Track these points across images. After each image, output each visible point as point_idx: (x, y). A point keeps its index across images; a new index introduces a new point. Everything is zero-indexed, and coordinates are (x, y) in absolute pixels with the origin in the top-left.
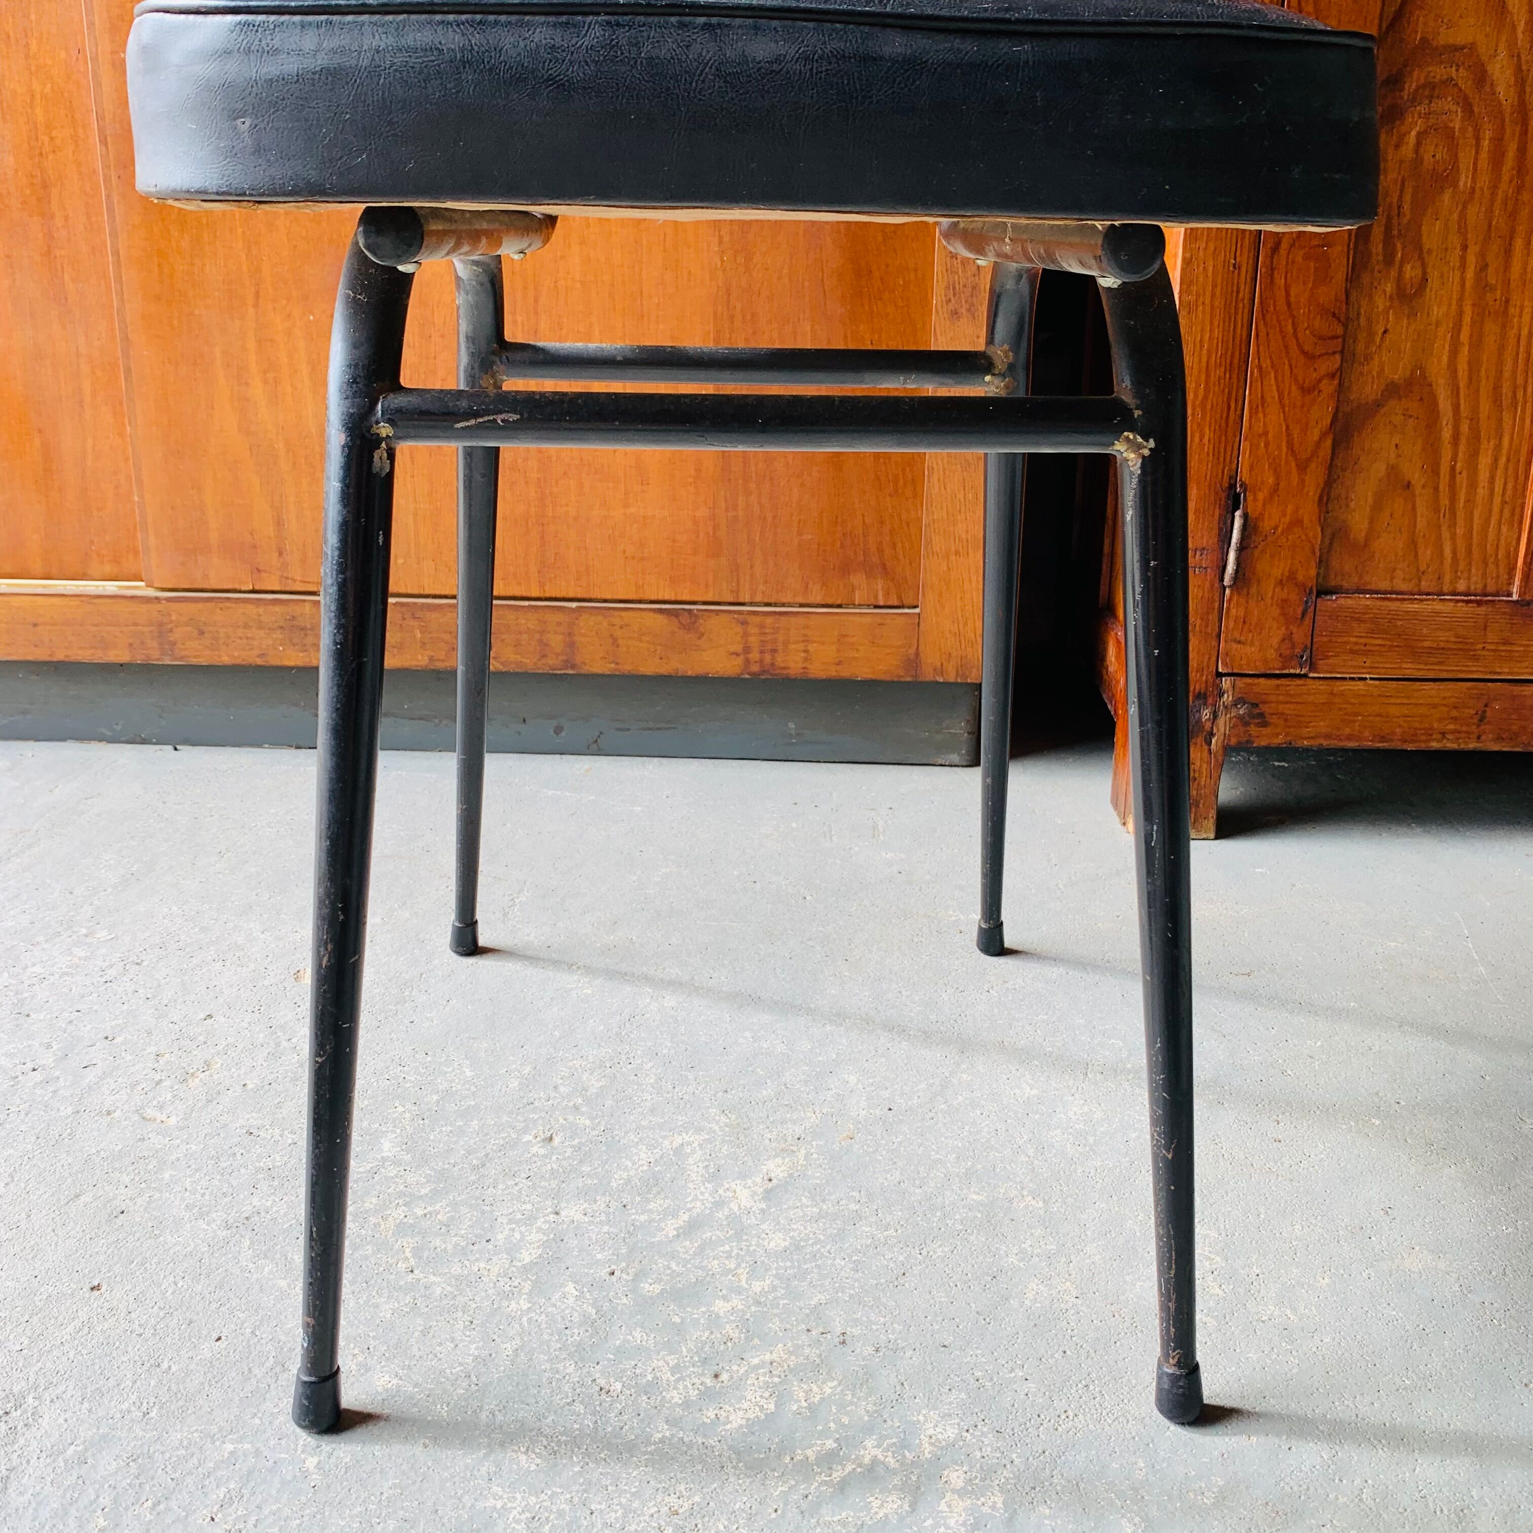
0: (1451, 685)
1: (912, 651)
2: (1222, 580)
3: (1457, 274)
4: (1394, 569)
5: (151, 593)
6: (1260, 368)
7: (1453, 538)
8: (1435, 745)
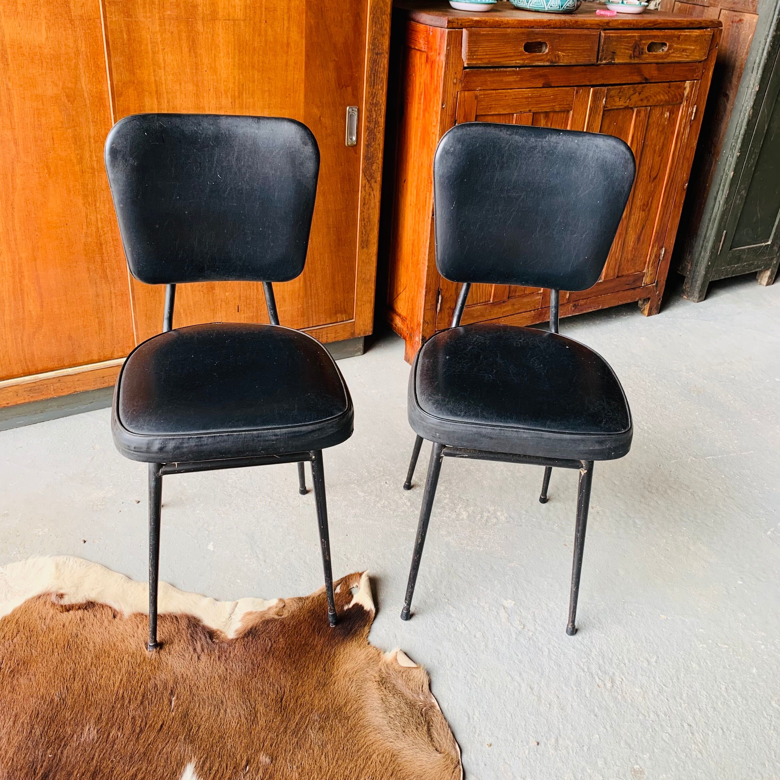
1: (353, 331)
2: (436, 310)
7: (480, 291)
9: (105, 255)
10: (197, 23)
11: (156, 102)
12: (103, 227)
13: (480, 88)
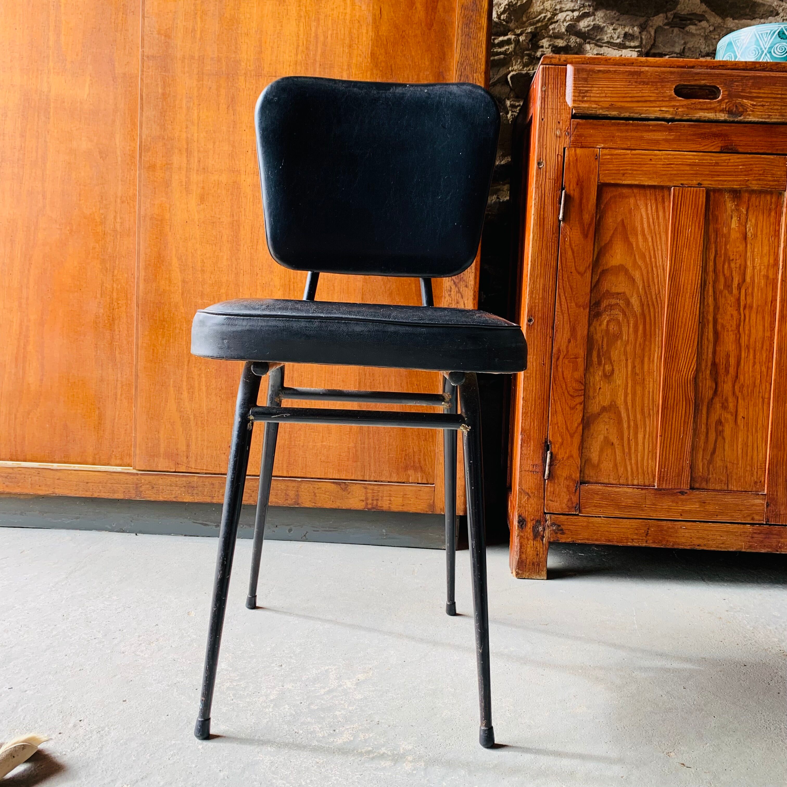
0: (634, 520)
1: (432, 501)
2: (544, 477)
3: (625, 369)
4: (609, 475)
5: (135, 471)
6: (554, 400)
7: (631, 464)
8: (630, 544)
9: (117, 332)
10: (238, 79)
11: (185, 160)
12: (118, 299)
13: (602, 145)
